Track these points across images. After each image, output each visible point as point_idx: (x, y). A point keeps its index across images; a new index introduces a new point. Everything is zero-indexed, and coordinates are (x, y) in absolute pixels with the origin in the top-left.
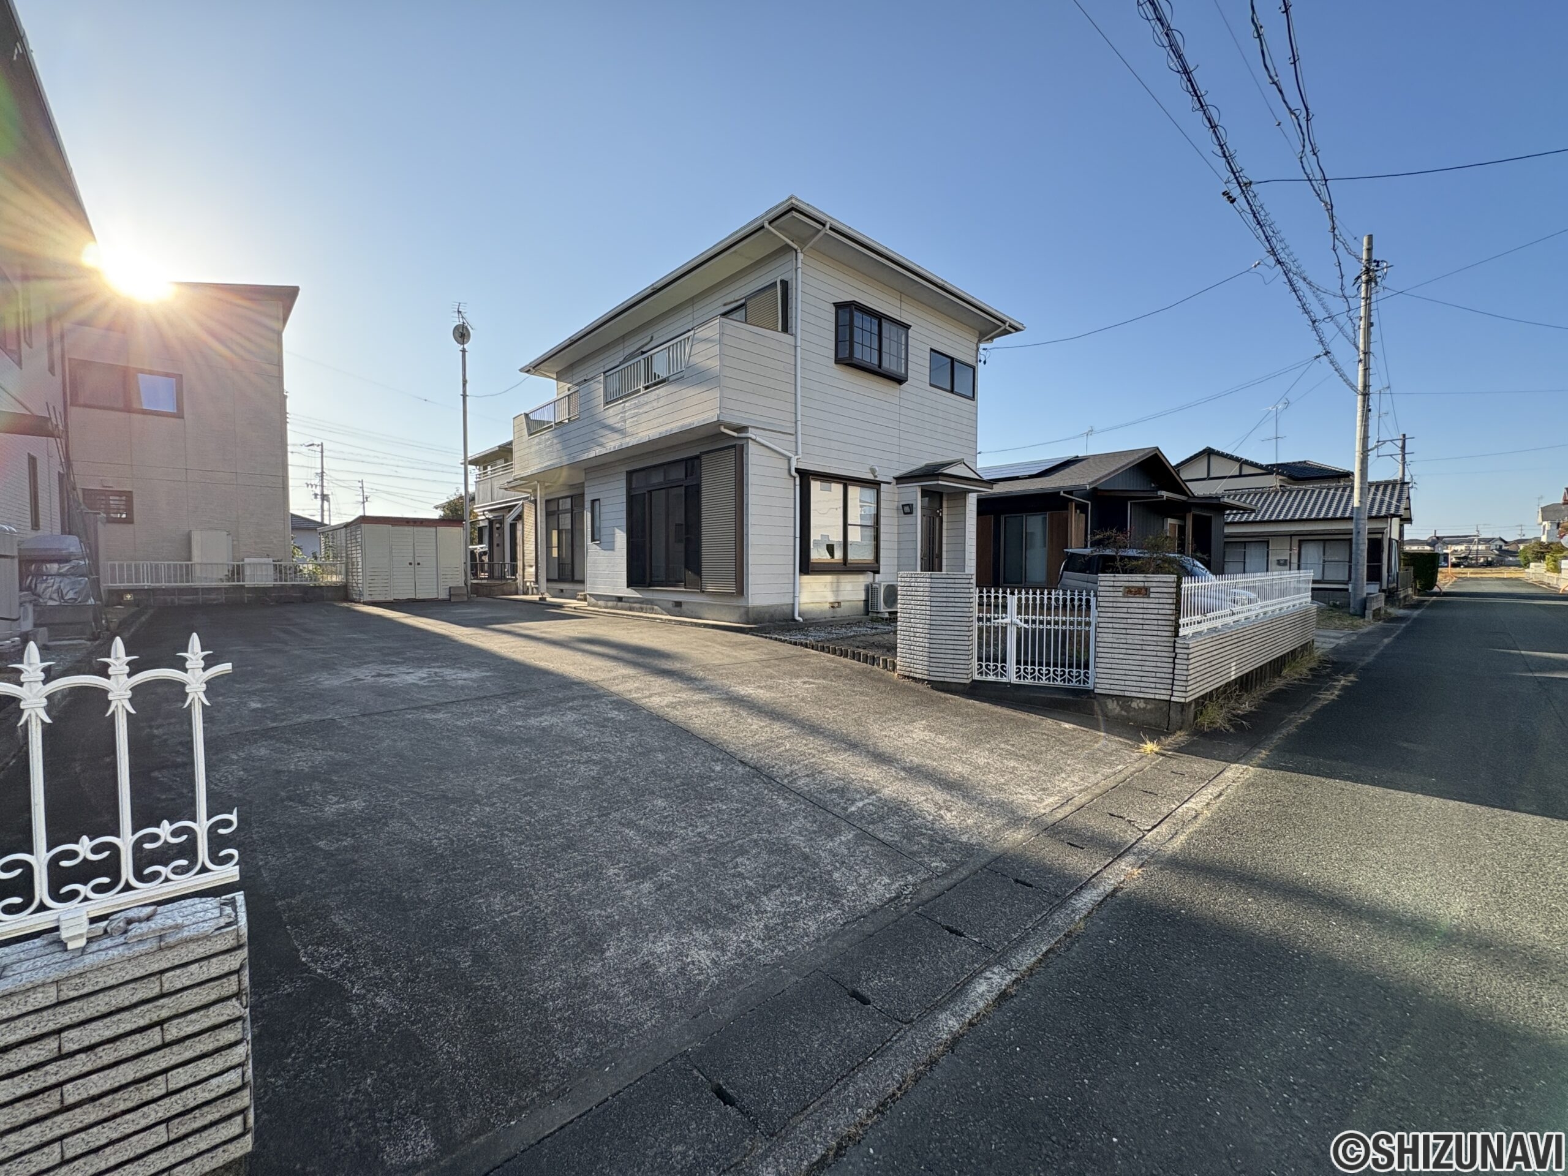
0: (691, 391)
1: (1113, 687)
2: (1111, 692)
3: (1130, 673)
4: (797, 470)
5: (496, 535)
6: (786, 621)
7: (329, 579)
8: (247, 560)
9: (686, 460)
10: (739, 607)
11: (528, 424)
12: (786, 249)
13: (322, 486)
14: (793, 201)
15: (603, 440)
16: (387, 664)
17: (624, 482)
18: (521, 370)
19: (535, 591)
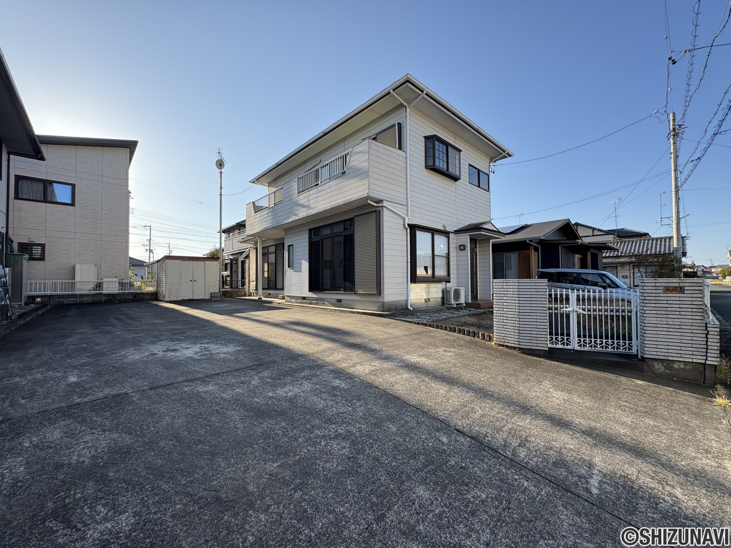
0: (350, 182)
1: (658, 353)
2: (657, 357)
3: (671, 344)
4: (409, 225)
5: (234, 267)
6: (403, 310)
7: (148, 289)
8: (104, 280)
9: (345, 221)
10: (377, 302)
11: (254, 207)
12: (401, 106)
13: (150, 246)
14: (409, 76)
15: (296, 212)
16: (174, 341)
17: (308, 235)
18: (250, 182)
19: (255, 294)
